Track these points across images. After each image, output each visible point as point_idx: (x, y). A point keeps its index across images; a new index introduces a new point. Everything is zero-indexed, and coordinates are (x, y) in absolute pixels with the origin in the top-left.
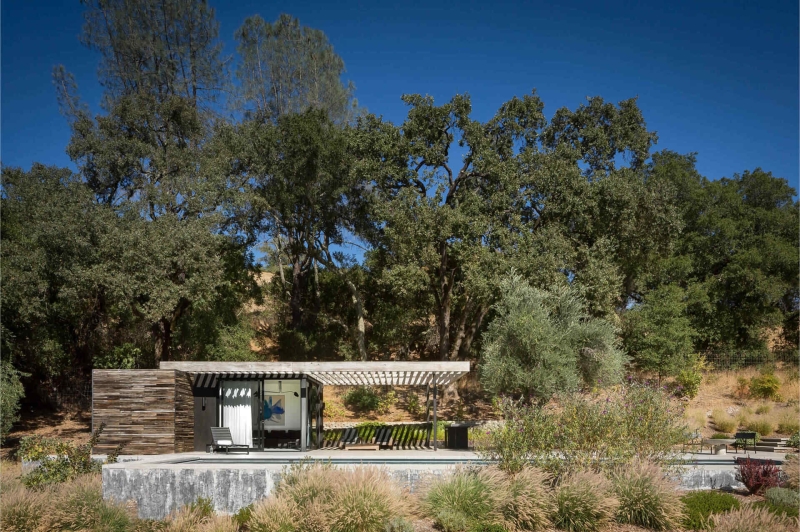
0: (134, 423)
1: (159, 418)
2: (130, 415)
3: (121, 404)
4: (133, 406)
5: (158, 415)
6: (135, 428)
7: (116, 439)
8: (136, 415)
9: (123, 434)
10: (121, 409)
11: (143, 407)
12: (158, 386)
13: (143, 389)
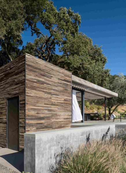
0: (52, 104)
1: (65, 102)
2: (51, 98)
3: (45, 88)
4: (52, 91)
5: (65, 100)
6: (53, 108)
7: (42, 116)
8: (54, 99)
9: (46, 112)
10: (46, 92)
11: (57, 93)
12: (65, 80)
13: (57, 81)
